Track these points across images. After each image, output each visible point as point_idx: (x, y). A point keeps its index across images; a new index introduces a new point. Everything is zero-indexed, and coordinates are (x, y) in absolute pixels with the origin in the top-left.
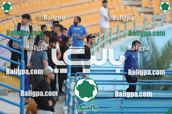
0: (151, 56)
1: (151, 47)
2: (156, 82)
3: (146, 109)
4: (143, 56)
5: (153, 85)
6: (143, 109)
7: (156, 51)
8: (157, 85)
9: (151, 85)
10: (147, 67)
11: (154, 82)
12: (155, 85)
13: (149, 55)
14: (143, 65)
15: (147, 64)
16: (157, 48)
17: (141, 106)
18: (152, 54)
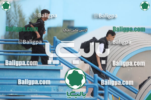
0: (18, 25)
1: (18, 15)
2: (23, 52)
3: (12, 80)
4: (9, 25)
5: (20, 56)
6: (9, 81)
7: (24, 19)
8: (24, 55)
9: (17, 55)
10: (13, 36)
11: (20, 52)
12: (22, 55)
13: (16, 23)
14: (10, 34)
15: (14, 33)
16: (24, 16)
17: (7, 78)
18: (19, 22)
